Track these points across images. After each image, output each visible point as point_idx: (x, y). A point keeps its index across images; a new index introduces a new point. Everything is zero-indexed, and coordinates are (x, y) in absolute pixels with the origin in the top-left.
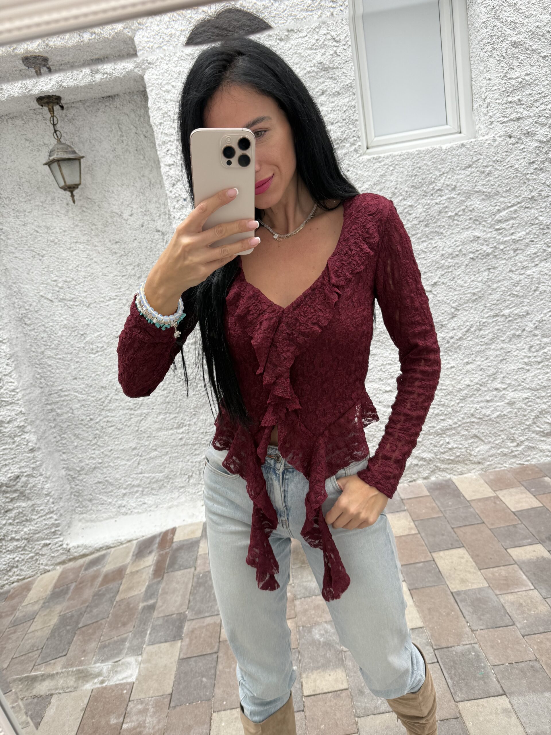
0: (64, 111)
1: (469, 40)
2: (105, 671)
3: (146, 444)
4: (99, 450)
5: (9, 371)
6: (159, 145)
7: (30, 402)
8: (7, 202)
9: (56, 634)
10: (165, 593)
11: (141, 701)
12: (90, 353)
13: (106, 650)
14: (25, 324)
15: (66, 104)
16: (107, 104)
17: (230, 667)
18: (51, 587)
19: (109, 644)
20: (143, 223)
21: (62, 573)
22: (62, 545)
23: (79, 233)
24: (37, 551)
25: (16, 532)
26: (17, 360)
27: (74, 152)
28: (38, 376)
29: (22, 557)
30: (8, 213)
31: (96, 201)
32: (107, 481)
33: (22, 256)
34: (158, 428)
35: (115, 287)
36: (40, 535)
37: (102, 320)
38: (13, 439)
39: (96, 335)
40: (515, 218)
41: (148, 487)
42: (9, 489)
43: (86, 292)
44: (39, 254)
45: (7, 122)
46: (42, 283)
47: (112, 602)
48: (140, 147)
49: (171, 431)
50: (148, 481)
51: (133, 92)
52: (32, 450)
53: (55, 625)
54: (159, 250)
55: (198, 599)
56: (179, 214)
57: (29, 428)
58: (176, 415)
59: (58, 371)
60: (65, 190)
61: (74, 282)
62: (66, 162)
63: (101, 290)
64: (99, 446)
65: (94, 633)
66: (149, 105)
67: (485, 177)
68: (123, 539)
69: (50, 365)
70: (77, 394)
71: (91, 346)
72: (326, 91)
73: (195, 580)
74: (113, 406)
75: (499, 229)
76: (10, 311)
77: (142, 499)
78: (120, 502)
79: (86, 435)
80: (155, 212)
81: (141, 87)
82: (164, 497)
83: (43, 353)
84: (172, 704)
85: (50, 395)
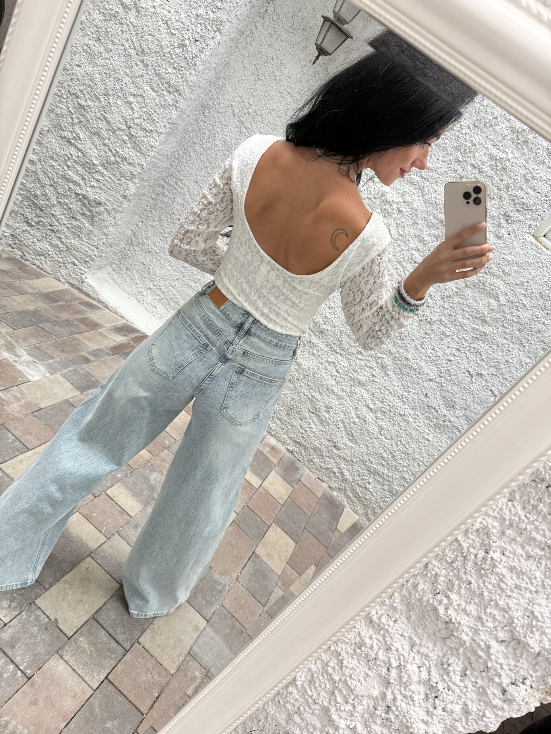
2: (23, 359)
4: (164, 244)
5: (162, 131)
7: (155, 165)
8: (275, 18)
9: (23, 315)
10: (104, 362)
11: (22, 393)
13: (38, 351)
14: (203, 113)
18: (50, 290)
19: (43, 350)
21: (65, 290)
22: (82, 274)
23: (297, 88)
24: (66, 262)
25: (66, 237)
26: (174, 130)
28: (177, 156)
29: (54, 256)
30: (269, 26)
32: (149, 268)
33: (247, 65)
36: (77, 254)
38: (121, 177)
41: (167, 300)
42: (88, 206)
44: (258, 75)
46: (241, 98)
47: (71, 334)
50: (172, 296)
52: (125, 197)
53: (28, 310)
57: (137, 181)
59: (191, 166)
60: (317, 48)
61: (260, 118)
62: (336, 29)
64: (166, 241)
65: (43, 336)
68: (120, 311)
69: (190, 157)
70: (187, 193)
76: (202, 93)
77: (156, 303)
78: (143, 290)
79: (166, 226)
83: (195, 143)
84: (35, 413)
85: (172, 176)
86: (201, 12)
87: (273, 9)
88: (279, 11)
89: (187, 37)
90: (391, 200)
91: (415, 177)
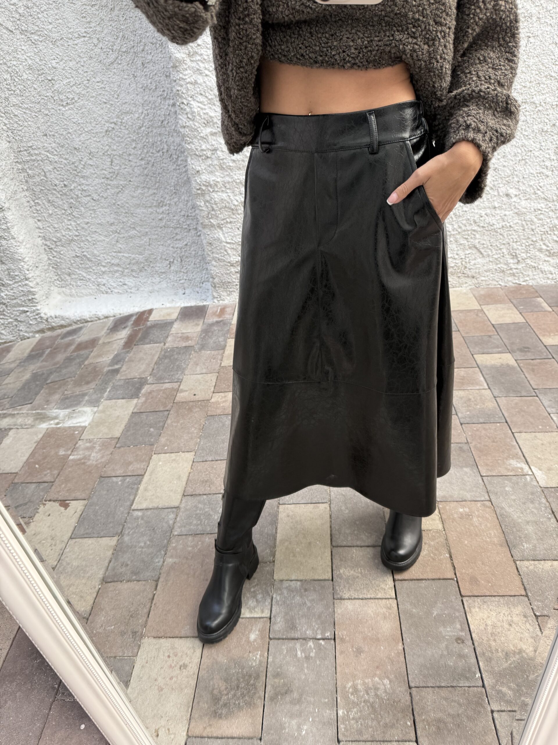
2: (61, 415)
3: (125, 220)
4: (75, 221)
9: (26, 387)
10: (131, 361)
11: (90, 441)
12: (59, 105)
13: (67, 401)
17: (178, 422)
18: (28, 351)
19: (71, 396)
21: (40, 340)
22: (39, 314)
24: (16, 317)
28: (4, 128)
32: (85, 256)
34: (137, 204)
35: (84, 20)
36: (17, 301)
37: (71, 64)
39: (65, 82)
41: (127, 268)
43: (51, 23)
47: (80, 365)
49: (150, 210)
50: (128, 261)
53: (27, 380)
55: (162, 368)
58: (155, 191)
59: (26, 124)
63: (68, 22)
64: (75, 217)
65: (59, 388)
68: (100, 314)
69: (17, 116)
70: (48, 154)
71: (60, 96)
73: (163, 353)
74: (87, 172)
77: (122, 280)
78: (99, 280)
79: (61, 203)
82: (145, 281)
83: (7, 99)
84: (117, 446)
85: (20, 151)
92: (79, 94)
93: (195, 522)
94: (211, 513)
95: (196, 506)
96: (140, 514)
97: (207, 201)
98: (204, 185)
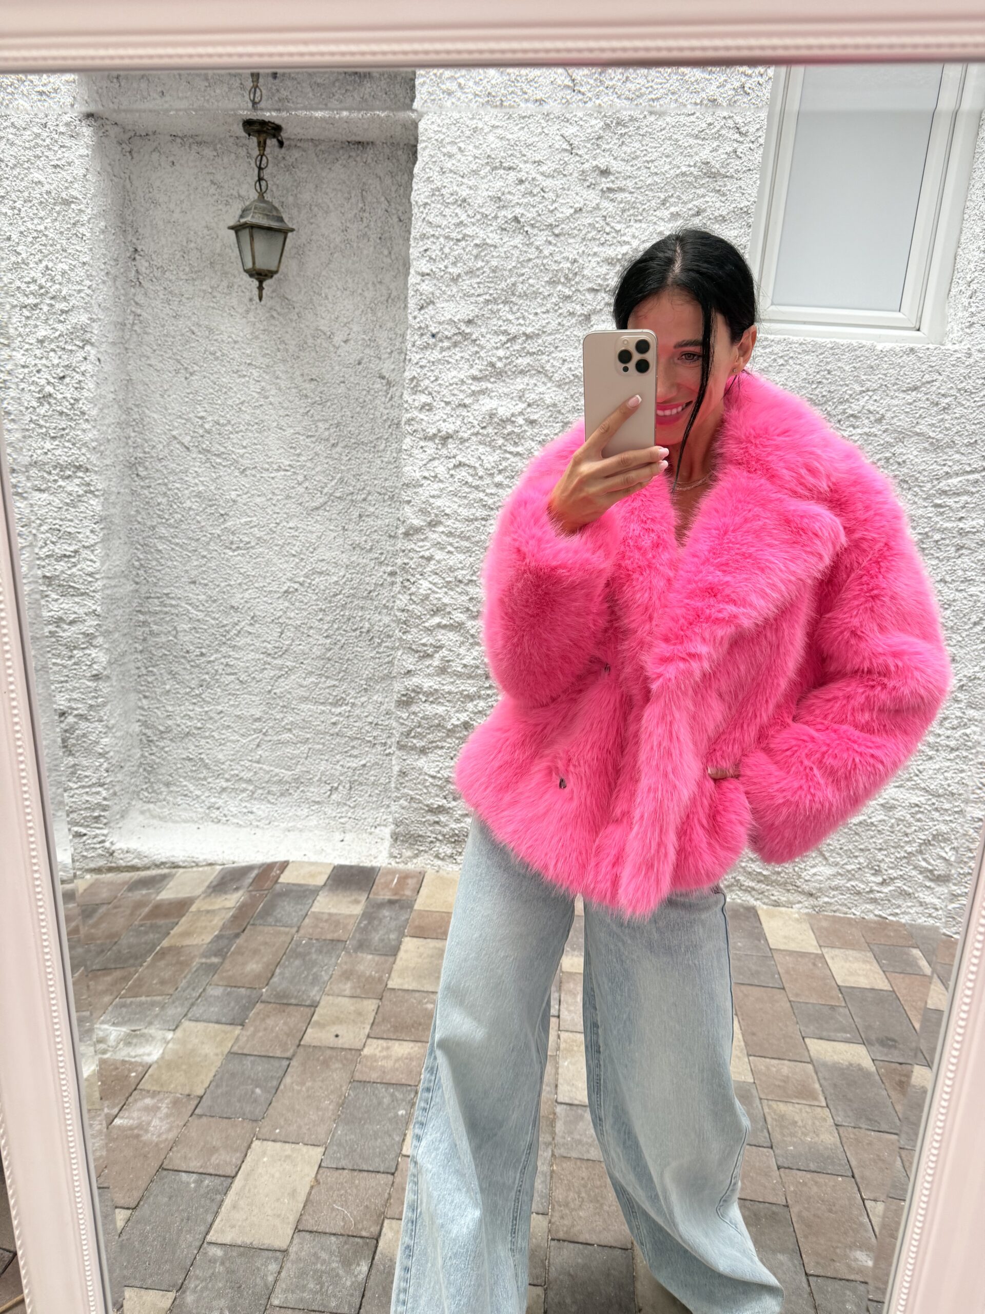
0: (283, 150)
1: (970, 178)
2: (112, 1038)
3: (279, 716)
4: (202, 707)
5: (92, 542)
6: (415, 239)
7: (113, 600)
8: (158, 274)
10: (239, 952)
11: (152, 1094)
12: (227, 547)
13: (124, 1010)
14: (138, 475)
15: (289, 139)
16: (353, 154)
17: (303, 1083)
19: (131, 1002)
20: (362, 359)
21: (92, 886)
22: (103, 841)
23: (257, 350)
26: (110, 529)
27: (281, 219)
28: (137, 563)
30: (156, 292)
31: (296, 305)
32: (201, 759)
33: (160, 366)
34: (303, 697)
36: (74, 815)
37: (258, 500)
38: (71, 651)
39: (243, 520)
40: (973, 493)
41: (263, 788)
43: (245, 447)
44: (186, 369)
45: (190, 147)
46: (180, 417)
47: (154, 947)
48: (387, 235)
49: (322, 708)
50: (267, 777)
51: (398, 144)
52: (96, 677)
54: (375, 408)
55: (287, 975)
56: (418, 356)
57: (100, 640)
58: (336, 683)
59: (170, 563)
60: (251, 276)
61: (229, 428)
62: (263, 232)
63: (269, 450)
64: (204, 700)
65: (113, 982)
66: (416, 171)
67: (938, 413)
68: (202, 857)
69: (160, 551)
70: (190, 608)
71: (231, 537)
72: (704, 210)
73: (293, 945)
74: (241, 641)
75: (940, 506)
76: (118, 448)
77: (249, 805)
78: (213, 800)
79: (187, 677)
80: (385, 344)
81: (412, 138)
82: (284, 811)
83: (153, 528)
84: (198, 1111)
85: (148, 598)
86: (44, 333)
87: (147, 264)
88: (158, 262)
89: (43, 382)
90: (508, 414)
91: (520, 360)
92: (259, 539)
93: (311, 1285)
94: (341, 1272)
95: (315, 1254)
96: (219, 1252)
97: (414, 713)
98: (413, 691)
